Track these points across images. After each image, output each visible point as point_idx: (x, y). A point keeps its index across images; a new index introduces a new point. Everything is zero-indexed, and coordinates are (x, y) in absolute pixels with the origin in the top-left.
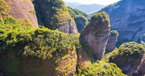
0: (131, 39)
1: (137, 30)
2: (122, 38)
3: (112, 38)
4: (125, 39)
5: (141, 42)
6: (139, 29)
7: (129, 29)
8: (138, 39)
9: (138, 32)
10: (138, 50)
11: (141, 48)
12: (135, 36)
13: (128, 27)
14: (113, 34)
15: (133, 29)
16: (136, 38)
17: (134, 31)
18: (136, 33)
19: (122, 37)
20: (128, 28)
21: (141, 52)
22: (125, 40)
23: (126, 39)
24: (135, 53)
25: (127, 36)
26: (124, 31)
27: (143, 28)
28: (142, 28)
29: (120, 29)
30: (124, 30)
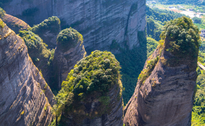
0: (123, 38)
1: (127, 13)
2: (103, 42)
3: (69, 52)
4: (110, 42)
5: (148, 38)
6: (131, 9)
7: (109, 15)
8: (136, 33)
9: (131, 17)
10: (99, 71)
11: (108, 64)
12: (129, 29)
13: (105, 10)
14: (65, 40)
15: (118, 13)
16: (131, 33)
17: (123, 18)
18: (128, 21)
19: (100, 41)
20: (107, 14)
21: (108, 74)
22: (111, 45)
23: (113, 42)
24: (96, 82)
25: (113, 34)
26: (100, 23)
27: (137, 6)
28: (134, 4)
29: (89, 18)
30: (99, 19)
